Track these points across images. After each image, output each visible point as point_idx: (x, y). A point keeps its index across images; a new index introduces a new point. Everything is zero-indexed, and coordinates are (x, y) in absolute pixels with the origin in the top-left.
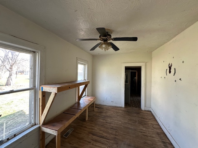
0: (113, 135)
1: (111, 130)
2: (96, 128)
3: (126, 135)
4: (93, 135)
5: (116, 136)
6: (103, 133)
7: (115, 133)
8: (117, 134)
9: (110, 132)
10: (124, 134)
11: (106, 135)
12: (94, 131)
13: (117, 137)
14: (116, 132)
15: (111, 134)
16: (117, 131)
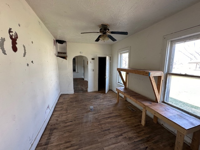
0: (102, 123)
1: (108, 127)
2: (122, 121)
3: (91, 130)
4: (116, 116)
5: (100, 124)
6: (112, 120)
7: (102, 126)
8: (100, 127)
9: (107, 125)
10: (93, 129)
11: (107, 120)
12: (120, 118)
13: (98, 123)
14: (102, 128)
15: (105, 124)
16: (102, 130)
